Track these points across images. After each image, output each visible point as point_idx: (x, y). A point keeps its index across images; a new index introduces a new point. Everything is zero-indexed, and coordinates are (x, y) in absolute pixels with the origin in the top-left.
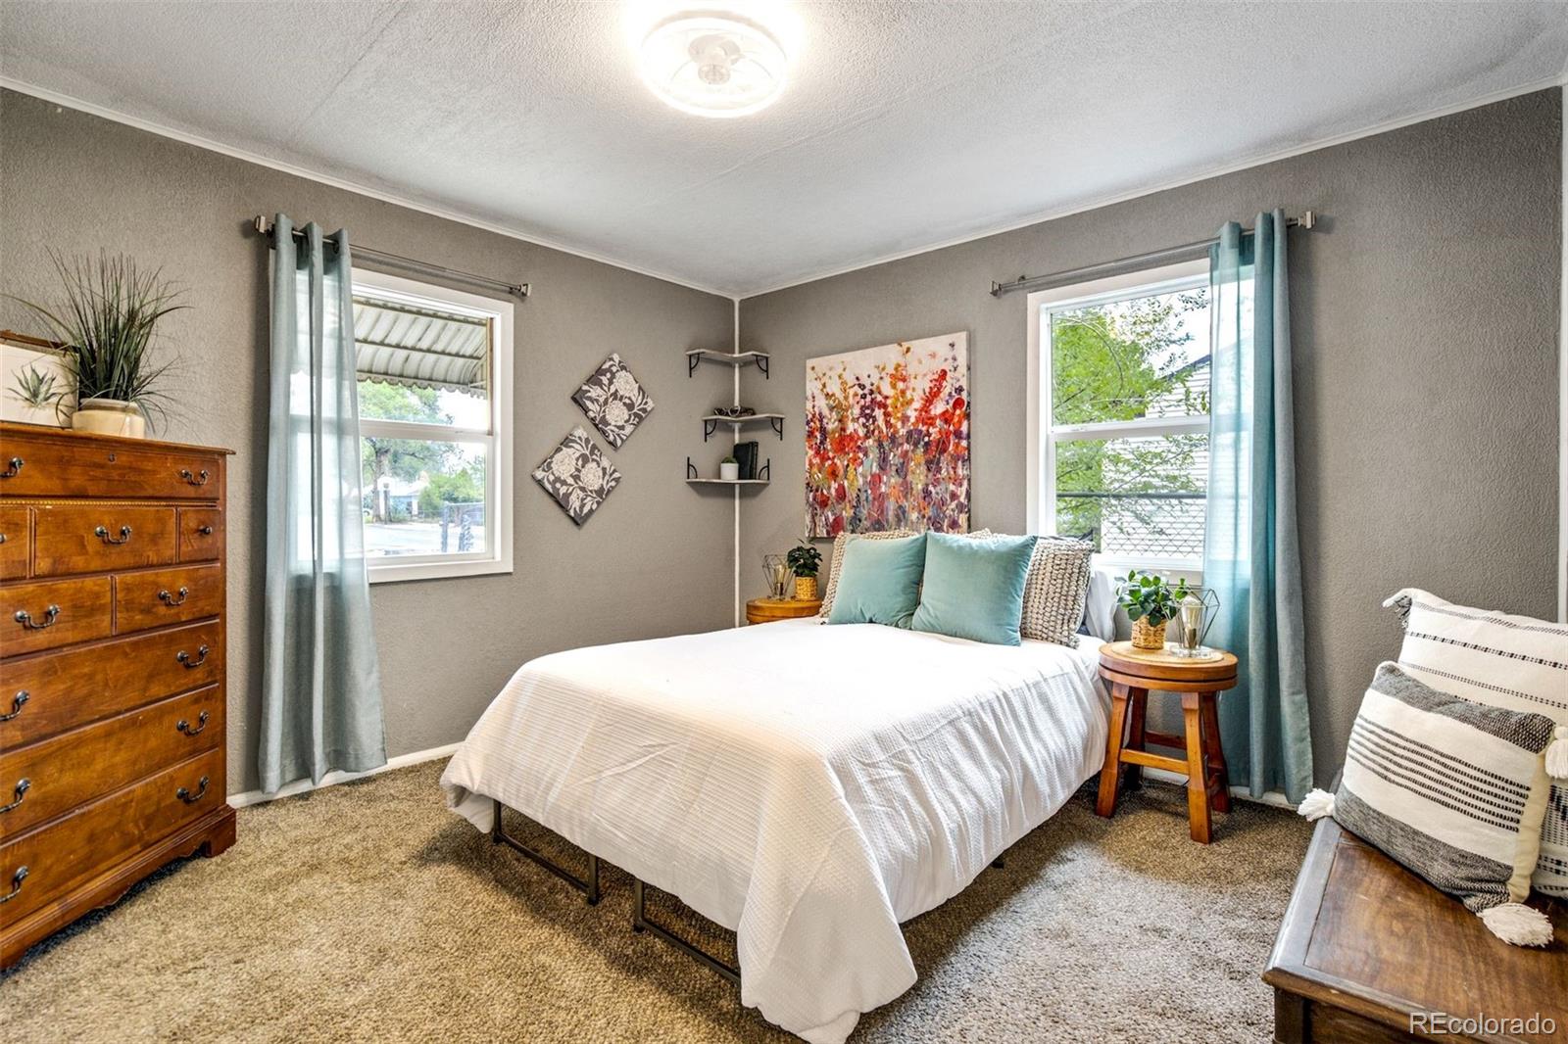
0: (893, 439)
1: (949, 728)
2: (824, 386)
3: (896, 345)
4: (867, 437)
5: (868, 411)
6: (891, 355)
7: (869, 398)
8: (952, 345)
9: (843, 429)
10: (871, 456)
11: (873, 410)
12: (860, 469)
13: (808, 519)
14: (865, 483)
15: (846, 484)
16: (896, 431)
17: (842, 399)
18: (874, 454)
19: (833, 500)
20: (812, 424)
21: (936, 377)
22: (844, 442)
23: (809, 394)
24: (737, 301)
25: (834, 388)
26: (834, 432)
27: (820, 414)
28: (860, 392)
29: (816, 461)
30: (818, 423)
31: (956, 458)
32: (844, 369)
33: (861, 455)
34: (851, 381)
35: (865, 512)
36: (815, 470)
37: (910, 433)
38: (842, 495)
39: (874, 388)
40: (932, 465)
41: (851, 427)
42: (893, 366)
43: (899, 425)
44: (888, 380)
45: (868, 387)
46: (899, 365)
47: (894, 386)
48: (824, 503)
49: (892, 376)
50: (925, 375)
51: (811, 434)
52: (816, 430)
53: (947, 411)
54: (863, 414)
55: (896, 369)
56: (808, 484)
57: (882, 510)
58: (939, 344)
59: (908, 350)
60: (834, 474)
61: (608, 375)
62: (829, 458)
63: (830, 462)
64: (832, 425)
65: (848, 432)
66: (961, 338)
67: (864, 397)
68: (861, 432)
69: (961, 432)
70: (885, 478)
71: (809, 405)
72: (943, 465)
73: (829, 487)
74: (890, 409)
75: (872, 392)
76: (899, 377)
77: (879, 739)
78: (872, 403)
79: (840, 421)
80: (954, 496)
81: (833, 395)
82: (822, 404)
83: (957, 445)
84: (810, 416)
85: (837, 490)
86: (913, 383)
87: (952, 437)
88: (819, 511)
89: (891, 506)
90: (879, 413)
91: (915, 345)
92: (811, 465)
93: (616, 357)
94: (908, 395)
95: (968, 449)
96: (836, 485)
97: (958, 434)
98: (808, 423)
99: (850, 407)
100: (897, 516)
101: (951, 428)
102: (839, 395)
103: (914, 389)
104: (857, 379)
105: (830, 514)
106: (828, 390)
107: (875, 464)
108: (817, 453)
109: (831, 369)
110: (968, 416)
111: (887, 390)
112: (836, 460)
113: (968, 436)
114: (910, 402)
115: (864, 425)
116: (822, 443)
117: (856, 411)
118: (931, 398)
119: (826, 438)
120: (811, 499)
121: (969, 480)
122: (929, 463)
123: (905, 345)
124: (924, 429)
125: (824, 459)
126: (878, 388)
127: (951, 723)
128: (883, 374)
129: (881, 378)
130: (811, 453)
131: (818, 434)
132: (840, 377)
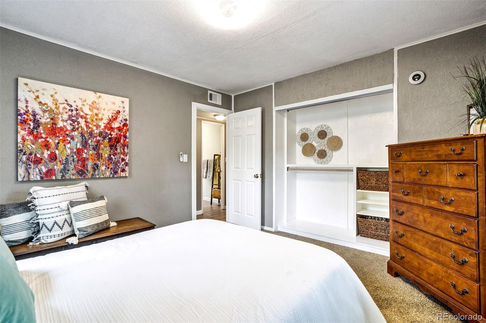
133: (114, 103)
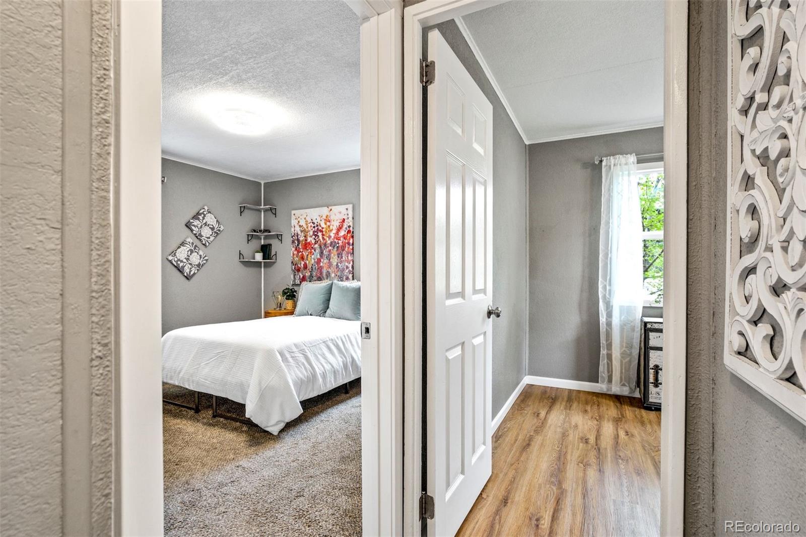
0: (325, 245)
1: (324, 344)
2: (299, 222)
3: (326, 207)
4: (315, 244)
5: (316, 233)
6: (324, 211)
7: (316, 228)
8: (347, 209)
9: (306, 240)
10: (317, 251)
11: (318, 233)
12: (313, 256)
13: (292, 276)
14: (315, 262)
15: (307, 262)
16: (326, 242)
17: (306, 228)
18: (318, 251)
19: (302, 269)
20: (294, 237)
21: (341, 221)
22: (307, 245)
23: (293, 225)
24: (262, 183)
25: (303, 223)
26: (302, 241)
27: (297, 234)
28: (313, 225)
29: (295, 253)
30: (296, 237)
31: (348, 253)
32: (307, 216)
33: (313, 251)
34: (309, 221)
35: (315, 274)
36: (295, 256)
37: (331, 242)
38: (305, 267)
39: (318, 224)
40: (340, 255)
41: (309, 239)
42: (325, 216)
43: (327, 239)
44: (323, 221)
45: (316, 223)
46: (327, 216)
47: (326, 224)
48: (299, 270)
49: (325, 220)
50: (337, 220)
51: (293, 242)
52: (296, 240)
53: (345, 235)
54: (314, 234)
55: (326, 217)
56: (292, 262)
57: (321, 273)
58: (342, 208)
59: (331, 210)
60: (302, 258)
61: (202, 215)
62: (301, 252)
63: (301, 253)
64: (302, 238)
65: (308, 241)
66: (350, 207)
67: (314, 227)
68: (313, 242)
69: (350, 243)
70: (322, 260)
71: (293, 230)
72: (344, 255)
73: (301, 264)
74: (324, 233)
75: (317, 226)
76: (327, 220)
77: (295, 345)
78: (317, 231)
79: (305, 237)
80: (347, 267)
81: (302, 226)
82: (298, 229)
83: (349, 248)
84: (293, 234)
85: (304, 265)
86: (332, 223)
87: (347, 245)
88: (297, 273)
89: (324, 271)
90: (320, 234)
91: (333, 208)
92: (293, 254)
93: (206, 208)
94: (331, 227)
95: (353, 249)
96: (303, 263)
97: (349, 243)
98: (292, 237)
99: (309, 231)
100: (327, 275)
101: (347, 241)
102: (305, 226)
103: (333, 225)
104: (312, 220)
105: (301, 274)
106: (300, 224)
107: (318, 255)
108: (296, 249)
109: (301, 215)
110: (353, 237)
111: (323, 225)
112: (303, 253)
113: (353, 244)
114: (331, 231)
115: (314, 239)
116: (298, 245)
117: (311, 233)
118: (339, 229)
119: (299, 244)
120: (293, 268)
121: (353, 261)
122: (338, 254)
123: (330, 208)
124: (337, 241)
125: (299, 252)
126: (320, 224)
127: (324, 342)
128: (322, 219)
129: (321, 220)
130: (294, 249)
131: (296, 242)
132: (305, 219)
133: (340, 213)
